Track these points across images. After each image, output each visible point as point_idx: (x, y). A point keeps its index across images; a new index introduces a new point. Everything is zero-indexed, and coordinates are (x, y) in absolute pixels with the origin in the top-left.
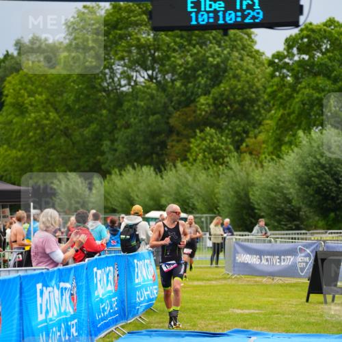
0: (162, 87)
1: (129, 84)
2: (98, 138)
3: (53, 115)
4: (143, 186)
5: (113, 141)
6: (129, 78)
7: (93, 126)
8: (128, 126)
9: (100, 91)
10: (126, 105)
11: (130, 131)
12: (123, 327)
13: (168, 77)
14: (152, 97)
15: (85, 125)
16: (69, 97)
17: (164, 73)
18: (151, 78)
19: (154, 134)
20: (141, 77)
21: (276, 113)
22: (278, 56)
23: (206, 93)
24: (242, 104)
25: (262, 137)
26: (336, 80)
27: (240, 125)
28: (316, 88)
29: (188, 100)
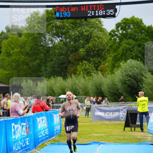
0: (65, 44)
2: (39, 65)
4: (58, 85)
5: (45, 67)
6: (52, 41)
7: (38, 61)
8: (52, 60)
9: (40, 46)
10: (51, 52)
11: (53, 62)
12: (48, 141)
13: (68, 40)
15: (34, 60)
16: (28, 49)
18: (61, 41)
20: (57, 40)
21: (112, 54)
22: (113, 31)
23: (83, 47)
24: (98, 51)
25: (107, 64)
26: (137, 40)
27: (97, 60)
28: (128, 44)
29: (76, 50)
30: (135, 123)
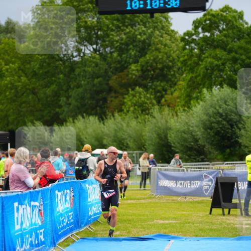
0: (103, 57)
1: (79, 55)
2: (56, 95)
3: (23, 79)
4: (90, 131)
5: (68, 98)
6: (79, 51)
7: (53, 87)
8: (79, 86)
9: (58, 60)
10: (77, 71)
11: (81, 90)
12: (77, 234)
13: (108, 50)
14: (97, 65)
15: (47, 86)
16: (35, 65)
17: (105, 47)
18: (95, 50)
19: (98, 92)
20: (88, 50)
21: (187, 76)
22: (188, 34)
23: (136, 62)
24: (162, 69)
25: (176, 94)
26: (230, 51)
27: (160, 85)
28: (216, 57)
29: (122, 67)
30: (230, 201)
